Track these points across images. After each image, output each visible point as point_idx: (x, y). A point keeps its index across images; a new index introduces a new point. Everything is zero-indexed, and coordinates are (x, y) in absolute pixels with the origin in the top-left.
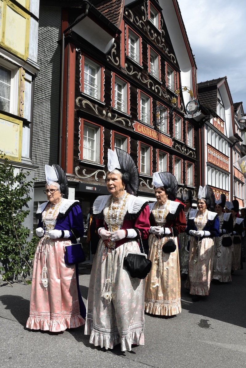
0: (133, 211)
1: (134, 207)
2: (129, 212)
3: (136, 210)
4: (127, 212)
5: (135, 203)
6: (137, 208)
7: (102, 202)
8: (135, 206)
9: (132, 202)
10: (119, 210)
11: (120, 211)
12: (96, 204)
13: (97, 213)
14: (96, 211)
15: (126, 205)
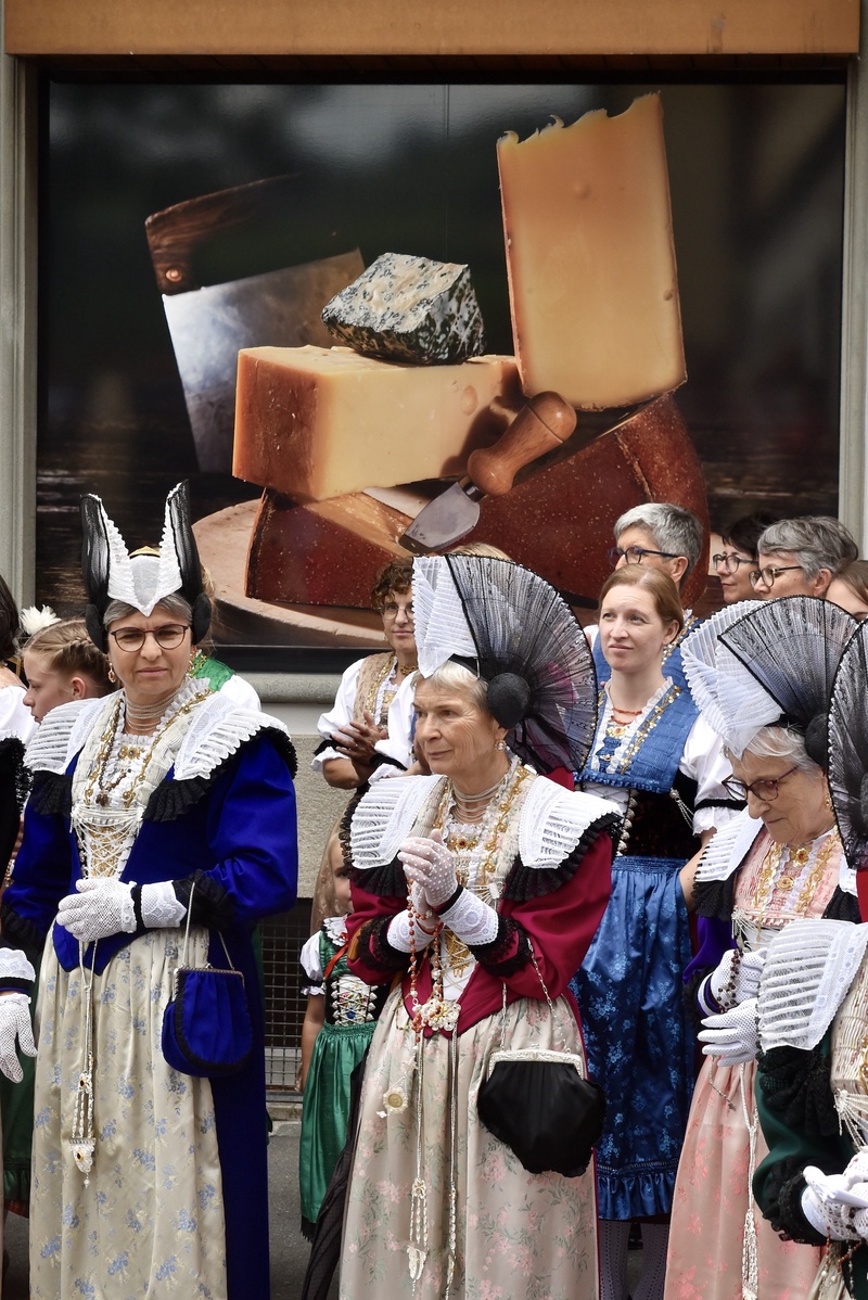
0: (544, 855)
1: (546, 836)
2: (527, 862)
3: (556, 848)
4: (518, 859)
5: (551, 817)
6: (561, 840)
7: (398, 807)
8: (554, 829)
9: (537, 812)
10: (479, 852)
11: (484, 857)
12: (364, 818)
13: (370, 862)
14: (365, 854)
15: (512, 830)
